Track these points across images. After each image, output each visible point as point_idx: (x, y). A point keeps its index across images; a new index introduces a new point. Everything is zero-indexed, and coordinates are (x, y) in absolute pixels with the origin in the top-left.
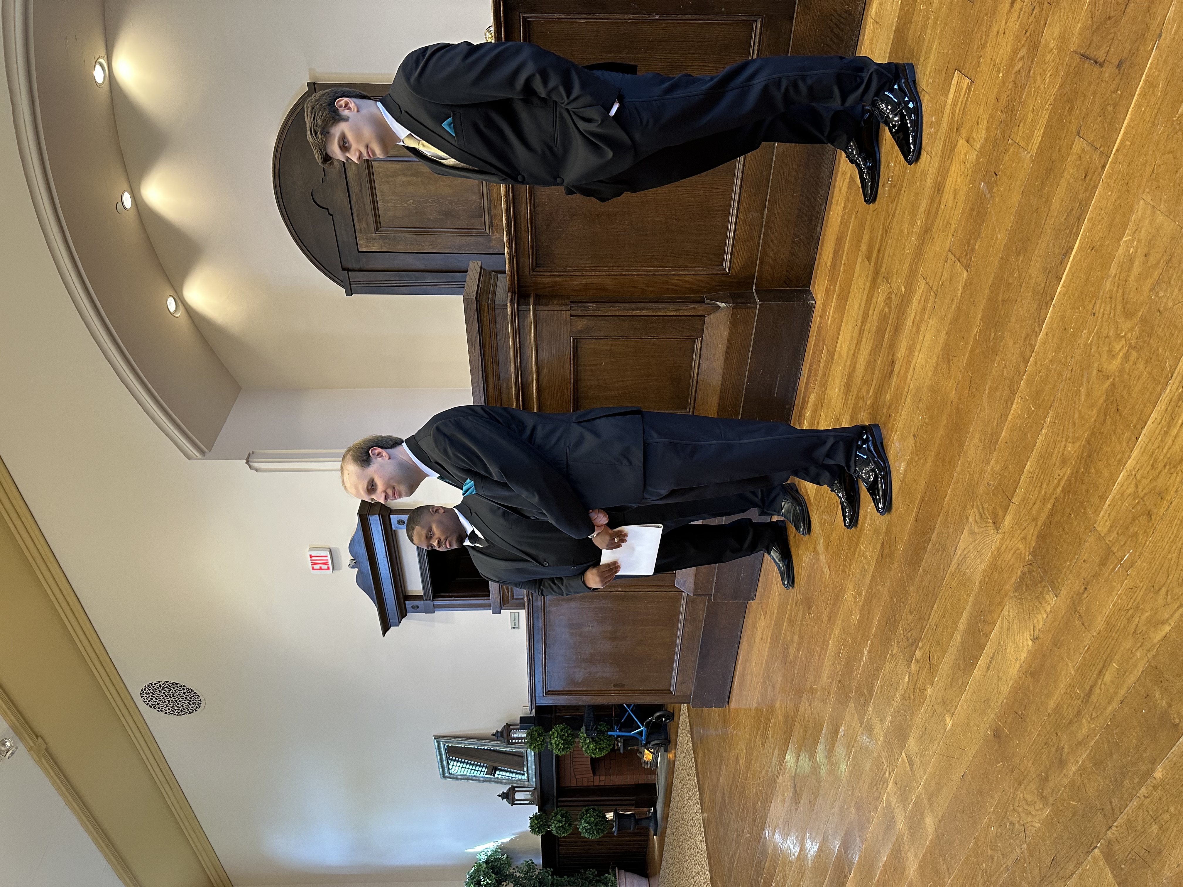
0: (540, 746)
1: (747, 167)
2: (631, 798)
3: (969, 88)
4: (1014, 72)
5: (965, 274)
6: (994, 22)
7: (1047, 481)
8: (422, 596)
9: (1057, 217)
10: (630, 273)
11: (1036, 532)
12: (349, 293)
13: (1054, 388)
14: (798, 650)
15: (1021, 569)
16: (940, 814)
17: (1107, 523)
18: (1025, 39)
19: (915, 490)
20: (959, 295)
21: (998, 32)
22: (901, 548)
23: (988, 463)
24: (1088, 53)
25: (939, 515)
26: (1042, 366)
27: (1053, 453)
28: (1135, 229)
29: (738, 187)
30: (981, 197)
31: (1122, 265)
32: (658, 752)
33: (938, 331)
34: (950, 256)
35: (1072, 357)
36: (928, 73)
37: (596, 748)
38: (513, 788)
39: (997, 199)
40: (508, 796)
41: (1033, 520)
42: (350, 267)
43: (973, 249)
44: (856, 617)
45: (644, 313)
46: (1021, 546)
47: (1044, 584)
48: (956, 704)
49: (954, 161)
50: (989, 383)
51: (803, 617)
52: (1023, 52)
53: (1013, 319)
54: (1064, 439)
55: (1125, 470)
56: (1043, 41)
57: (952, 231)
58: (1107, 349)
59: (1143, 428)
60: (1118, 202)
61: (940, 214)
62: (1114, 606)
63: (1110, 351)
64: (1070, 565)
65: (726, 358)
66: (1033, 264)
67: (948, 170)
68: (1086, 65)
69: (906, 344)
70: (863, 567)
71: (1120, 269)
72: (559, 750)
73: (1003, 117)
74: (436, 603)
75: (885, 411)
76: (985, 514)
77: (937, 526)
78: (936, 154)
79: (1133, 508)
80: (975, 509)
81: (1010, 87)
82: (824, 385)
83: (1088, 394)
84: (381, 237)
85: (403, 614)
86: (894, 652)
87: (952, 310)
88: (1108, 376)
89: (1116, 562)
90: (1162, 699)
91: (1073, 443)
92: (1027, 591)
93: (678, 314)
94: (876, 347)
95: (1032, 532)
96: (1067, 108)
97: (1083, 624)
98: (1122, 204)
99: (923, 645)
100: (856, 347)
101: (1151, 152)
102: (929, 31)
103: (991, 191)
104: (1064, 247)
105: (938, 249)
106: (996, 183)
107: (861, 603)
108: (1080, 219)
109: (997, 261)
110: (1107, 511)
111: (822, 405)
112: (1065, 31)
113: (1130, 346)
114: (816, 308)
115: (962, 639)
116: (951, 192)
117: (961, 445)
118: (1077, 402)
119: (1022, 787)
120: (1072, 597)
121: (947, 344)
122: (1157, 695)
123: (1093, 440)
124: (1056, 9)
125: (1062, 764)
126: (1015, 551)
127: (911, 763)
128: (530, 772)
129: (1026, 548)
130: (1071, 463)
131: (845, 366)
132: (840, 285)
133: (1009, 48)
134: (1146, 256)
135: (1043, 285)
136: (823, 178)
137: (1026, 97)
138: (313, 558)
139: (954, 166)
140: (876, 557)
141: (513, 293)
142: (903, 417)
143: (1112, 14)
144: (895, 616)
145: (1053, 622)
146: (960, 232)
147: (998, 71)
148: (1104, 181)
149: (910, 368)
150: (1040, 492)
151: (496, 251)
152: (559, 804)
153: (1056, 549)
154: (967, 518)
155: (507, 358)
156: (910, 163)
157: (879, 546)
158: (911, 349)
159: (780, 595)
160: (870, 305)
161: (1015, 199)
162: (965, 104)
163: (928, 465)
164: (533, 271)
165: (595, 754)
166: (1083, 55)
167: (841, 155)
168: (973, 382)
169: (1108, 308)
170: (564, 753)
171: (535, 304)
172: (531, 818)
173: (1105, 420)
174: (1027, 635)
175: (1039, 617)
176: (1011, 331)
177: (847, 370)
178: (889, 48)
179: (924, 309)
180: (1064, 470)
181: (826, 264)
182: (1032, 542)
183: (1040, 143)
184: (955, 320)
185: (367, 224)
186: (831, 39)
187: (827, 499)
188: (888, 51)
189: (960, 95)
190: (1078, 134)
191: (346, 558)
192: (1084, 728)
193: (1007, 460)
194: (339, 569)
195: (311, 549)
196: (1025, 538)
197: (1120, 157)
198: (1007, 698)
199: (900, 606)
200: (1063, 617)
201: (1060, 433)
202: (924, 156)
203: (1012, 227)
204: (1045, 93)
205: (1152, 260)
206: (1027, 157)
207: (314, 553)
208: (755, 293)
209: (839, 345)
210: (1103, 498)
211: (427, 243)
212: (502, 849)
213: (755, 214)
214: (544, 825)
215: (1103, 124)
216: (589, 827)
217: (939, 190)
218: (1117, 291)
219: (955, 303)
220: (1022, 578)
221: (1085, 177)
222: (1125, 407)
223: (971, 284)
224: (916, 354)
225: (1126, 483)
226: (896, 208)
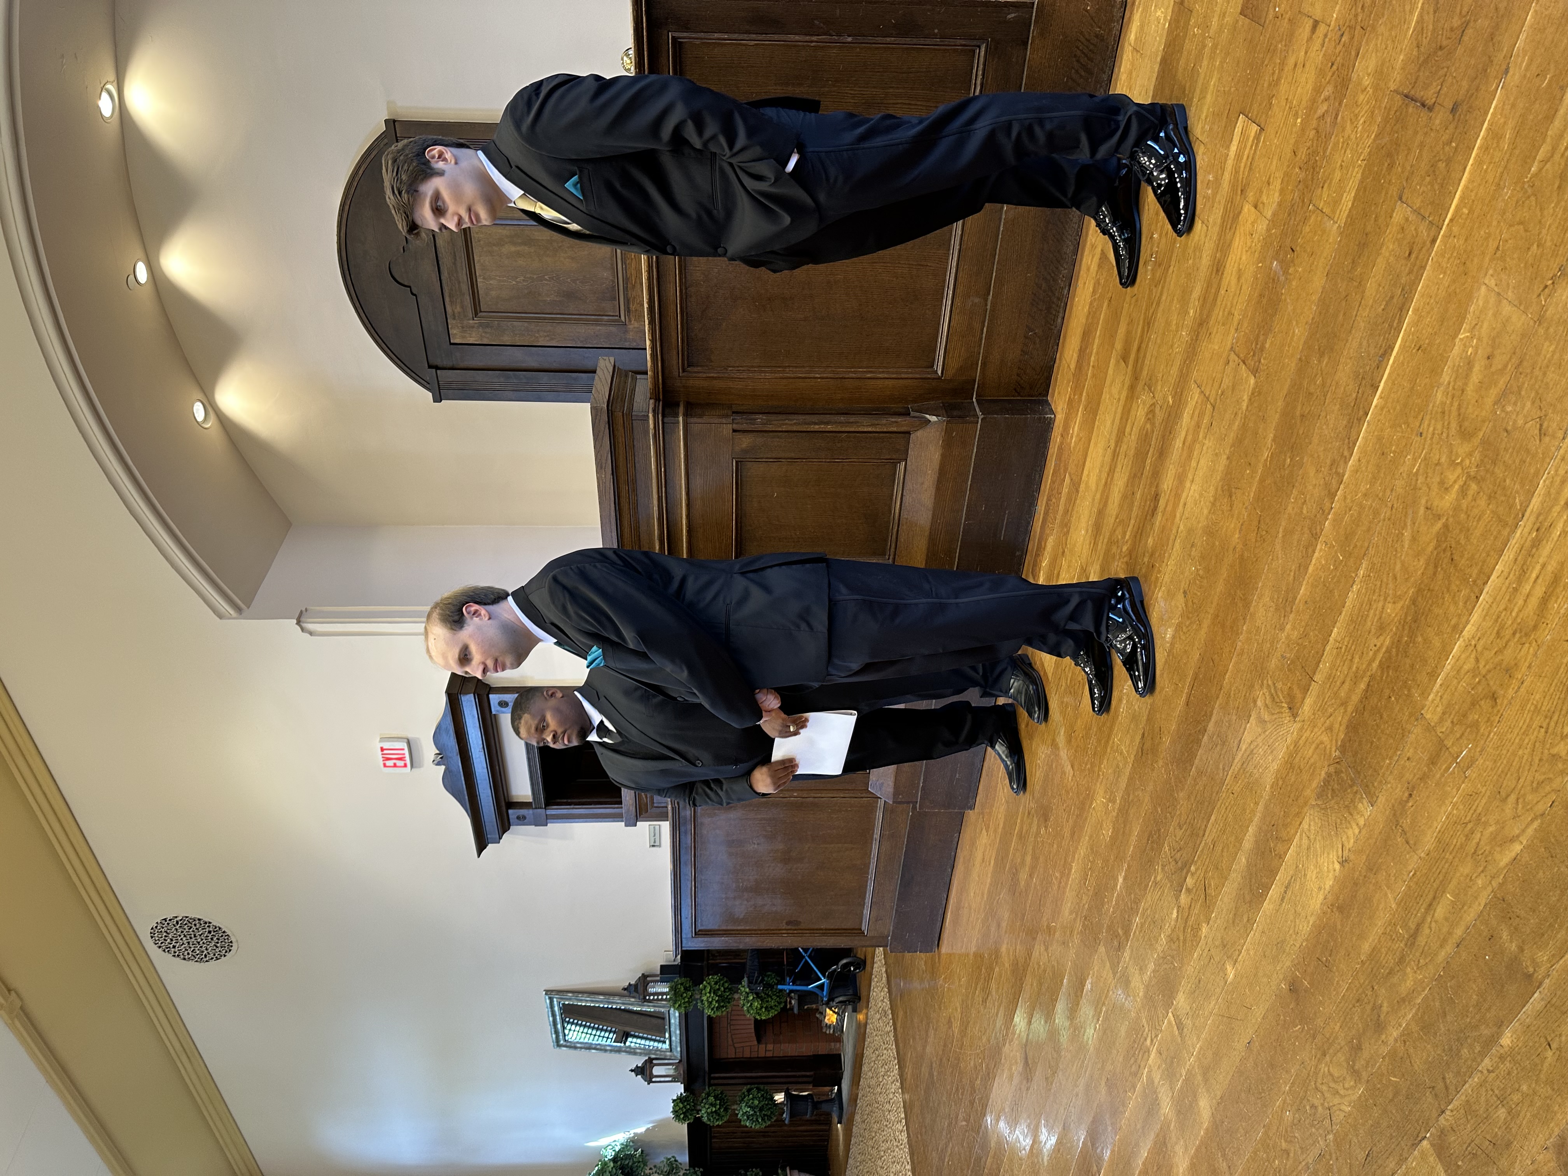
0: (687, 1005)
1: (965, 238)
2: (808, 1074)
3: (1257, 138)
4: (1316, 116)
5: (1252, 381)
6: (1290, 52)
7: (1360, 653)
8: (531, 803)
9: (1372, 306)
10: (812, 375)
11: (1345, 721)
12: (438, 399)
13: (1368, 530)
14: (1031, 876)
15: (1326, 769)
16: (1219, 1094)
17: (1439, 709)
18: (1330, 74)
19: (1185, 664)
20: (1244, 407)
21: (1296, 65)
22: (1167, 741)
23: (1282, 629)
24: (1412, 93)
25: (1217, 698)
26: (1353, 501)
27: (1367, 615)
28: (1474, 323)
29: (954, 264)
30: (1274, 280)
31: (1458, 370)
32: (844, 1012)
33: (1216, 454)
34: (1233, 356)
35: (1392, 490)
36: (1203, 117)
37: (762, 1007)
38: (650, 1060)
39: (1294, 283)
40: (644, 1071)
41: (1342, 704)
42: (439, 363)
43: (1262, 349)
44: (1107, 832)
45: (829, 428)
46: (1325, 738)
47: (1355, 788)
48: (1239, 947)
49: (1237, 232)
50: (1283, 524)
51: (1038, 833)
52: (1328, 91)
53: (1315, 440)
54: (1382, 598)
55: (1461, 639)
56: (1354, 76)
57: (1235, 324)
58: (1438, 480)
59: (1486, 583)
60: (1453, 288)
61: (1219, 303)
62: (1447, 818)
63: (1442, 483)
64: (1390, 764)
65: (938, 489)
66: (1341, 367)
67: (1230, 245)
68: (1410, 110)
69: (1174, 472)
70: (1118, 766)
71: (1454, 376)
72: (712, 1009)
73: (1302, 176)
74: (549, 812)
75: (1146, 560)
76: (1278, 697)
77: (1215, 712)
78: (1215, 224)
79: (1472, 689)
80: (1265, 690)
81: (1311, 136)
82: (1066, 525)
83: (1414, 539)
84: (481, 325)
85: (504, 826)
86: (1159, 878)
87: (1235, 427)
88: (1439, 515)
89: (1450, 760)
90: (1511, 942)
91: (1394, 603)
92: (1333, 797)
93: (874, 430)
94: (1135, 475)
95: (1340, 720)
96: (1386, 164)
97: (1407, 843)
98: (1458, 290)
99: (1197, 870)
100: (1108, 475)
101: (1495, 223)
102: (1205, 63)
103: (1286, 272)
104: (1381, 346)
105: (1217, 348)
106: (1293, 261)
107: (1115, 814)
108: (1402, 309)
109: (1293, 365)
110: (1438, 692)
111: (1064, 552)
112: (1383, 64)
113: (1469, 476)
114: (1056, 424)
115: (1248, 862)
116: (1234, 273)
117: (1247, 604)
118: (1399, 550)
119: (1328, 1058)
120: (1393, 806)
121: (1228, 472)
122: (1505, 936)
123: (1420, 599)
124: (1372, 36)
125: (1379, 1027)
126: (1318, 746)
127: (1180, 1026)
128: (673, 1038)
129: (1331, 741)
130: (1391, 630)
131: (1094, 500)
132: (1088, 395)
133: (1310, 86)
134: (1488, 358)
135: (1354, 395)
136: (1065, 253)
137: (1332, 149)
138: (385, 752)
139: (1237, 239)
140: (1134, 753)
141: (657, 400)
142: (1170, 567)
143: (1444, 43)
144: (1160, 830)
145: (1368, 839)
146: (1245, 325)
147: (1296, 116)
148: (1435, 260)
149: (1178, 504)
150: (1350, 668)
151: (634, 345)
152: (712, 1081)
153: (1372, 743)
154: (1255, 702)
155: (648, 487)
156: (1180, 233)
157: (1138, 738)
158: (1181, 479)
159: (1007, 802)
160: (1127, 420)
161: (1318, 282)
162: (1253, 159)
163: (1203, 633)
164: (684, 371)
165: (760, 1015)
166: (1406, 96)
167: (1089, 223)
168: (1262, 522)
169: (1439, 426)
170: (719, 1013)
171: (686, 415)
172: (674, 1101)
173: (1435, 574)
174: (1333, 856)
175: (1350, 832)
176: (1312, 456)
177: (1096, 505)
178: (1153, 84)
179: (1198, 426)
180: (1382, 638)
181: (1069, 366)
182: (1340, 734)
183: (1350, 210)
184: (1239, 442)
185: (462, 307)
186: (1077, 71)
187: (1070, 675)
188: (1152, 88)
189: (1245, 146)
190: (1400, 199)
191: (429, 751)
192: (1410, 979)
193: (1307, 625)
194: (420, 767)
195: (383, 739)
196: (1330, 729)
197: (1455, 229)
198: (1307, 940)
199: (1166, 818)
200: (1380, 833)
201: (1377, 590)
202: (1198, 225)
203: (1313, 319)
204: (1358, 145)
205: (1497, 363)
206: (1333, 228)
207: (386, 745)
208: (975, 404)
209: (1086, 472)
210: (1433, 675)
211: (542, 334)
212: (634, 1142)
213: (977, 300)
214: (692, 1110)
215: (1432, 186)
216: (751, 1113)
217: (1218, 271)
218: (1451, 404)
219: (1239, 419)
220: (1327, 782)
221: (1410, 254)
222: (1462, 557)
223: (1260, 393)
224: (1188, 484)
225: (1463, 656)
226: (1161, 294)
